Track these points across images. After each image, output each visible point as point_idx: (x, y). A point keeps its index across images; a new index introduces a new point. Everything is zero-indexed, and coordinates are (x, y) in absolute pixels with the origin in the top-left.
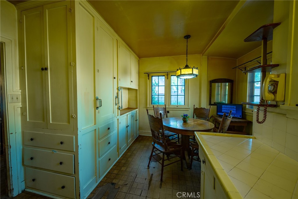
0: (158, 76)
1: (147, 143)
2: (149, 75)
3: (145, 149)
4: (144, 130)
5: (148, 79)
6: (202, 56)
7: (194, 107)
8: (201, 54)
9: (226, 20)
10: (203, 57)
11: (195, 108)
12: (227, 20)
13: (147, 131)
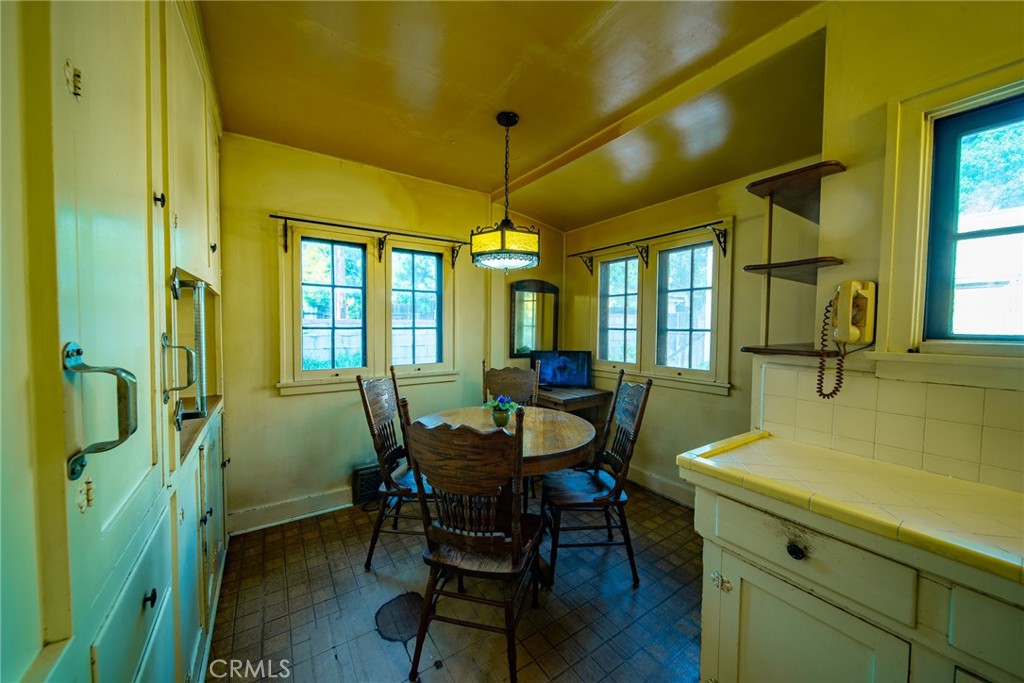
0: (333, 242)
1: (313, 563)
2: (287, 230)
3: (321, 595)
4: (262, 502)
5: (281, 249)
6: (492, 201)
7: (484, 366)
8: (489, 196)
9: (627, 115)
10: (494, 204)
11: (487, 369)
12: (630, 116)
13: (279, 503)
